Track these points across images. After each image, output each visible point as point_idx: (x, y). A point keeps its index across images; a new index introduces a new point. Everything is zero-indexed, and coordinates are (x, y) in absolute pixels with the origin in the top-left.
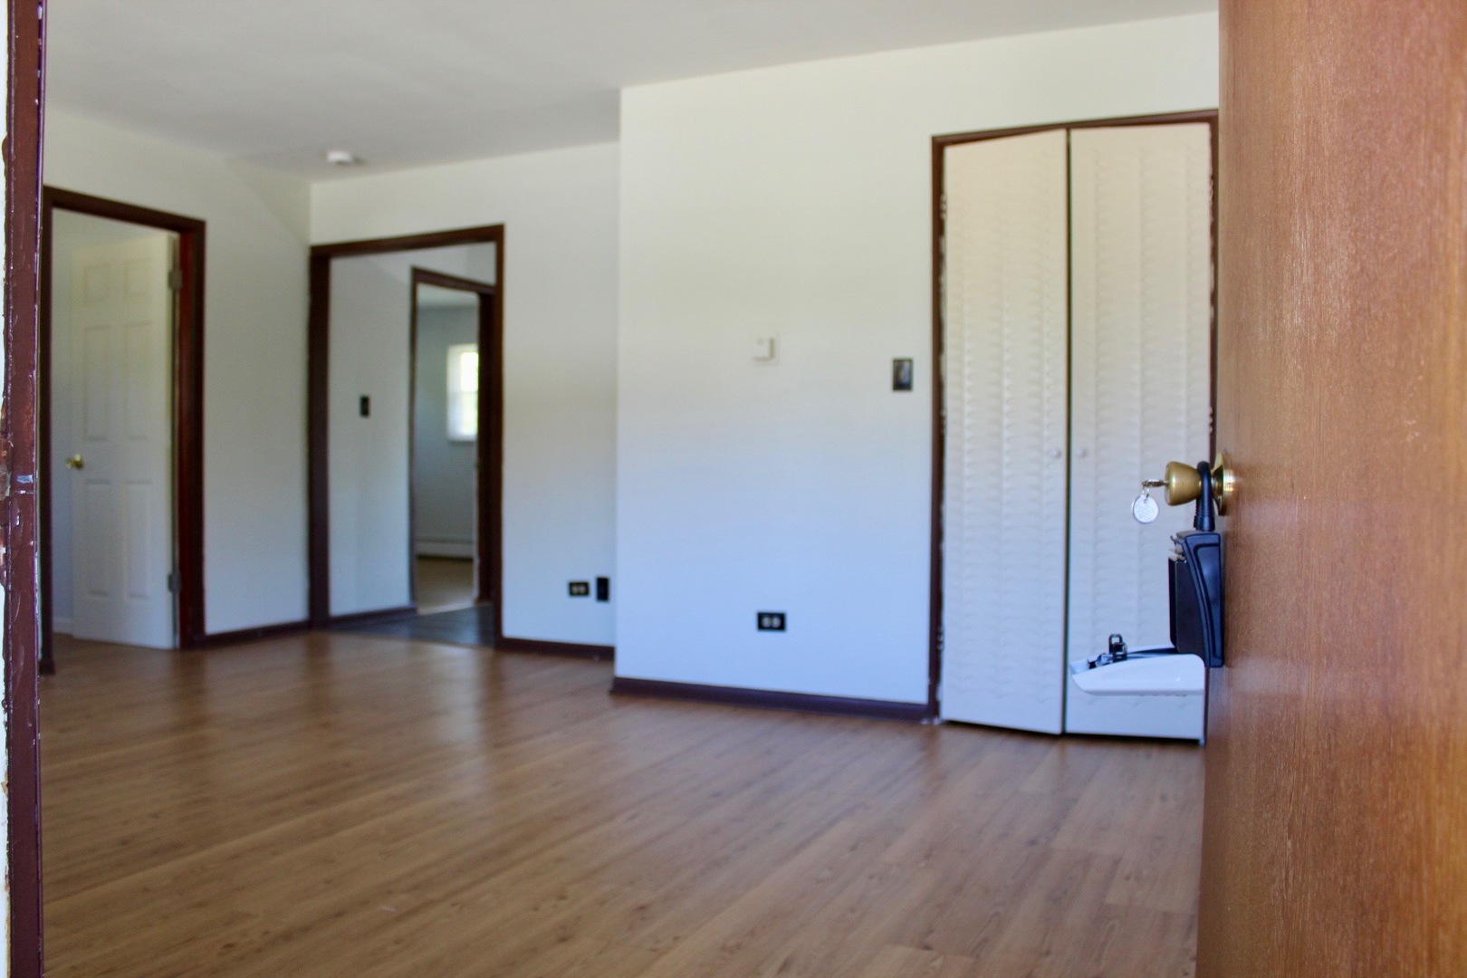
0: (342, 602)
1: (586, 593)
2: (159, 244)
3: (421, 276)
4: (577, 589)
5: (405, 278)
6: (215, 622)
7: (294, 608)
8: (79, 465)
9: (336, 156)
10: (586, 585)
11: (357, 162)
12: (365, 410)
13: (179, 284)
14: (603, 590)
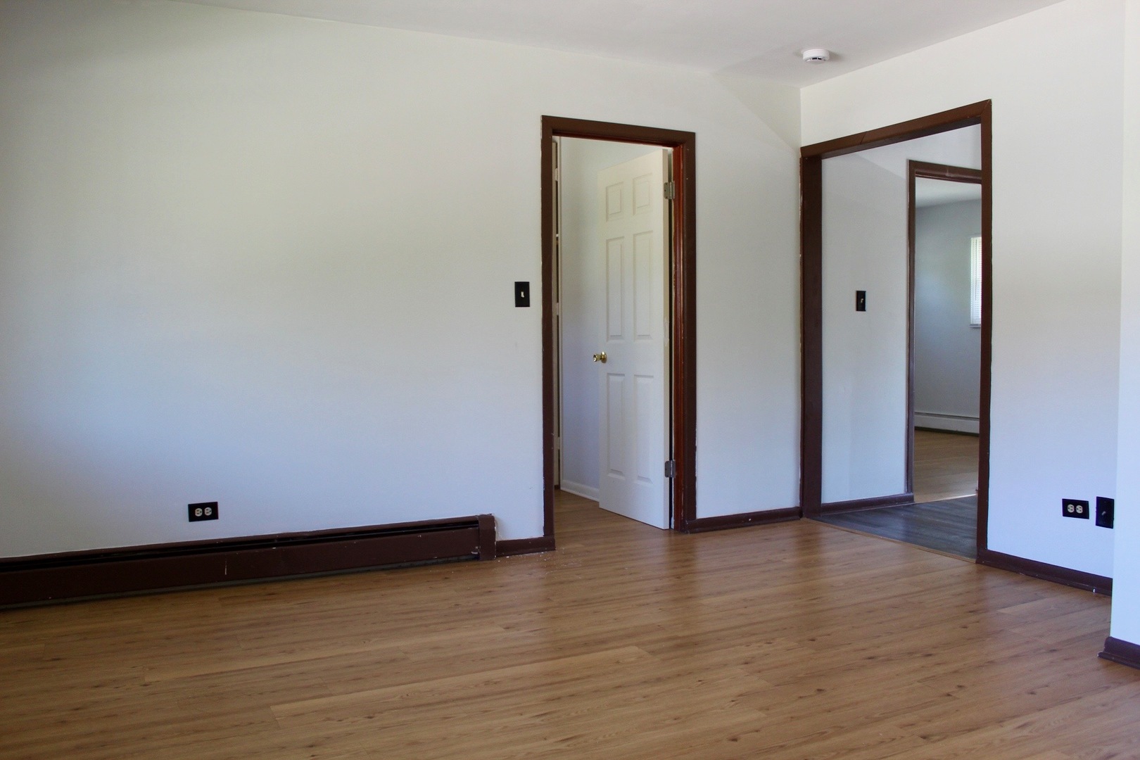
0: (834, 491)
1: (1085, 515)
2: (655, 159)
3: (918, 169)
4: (1074, 508)
5: (902, 172)
6: (705, 509)
7: (786, 496)
8: (603, 359)
9: (809, 54)
10: (1085, 505)
11: (833, 57)
12: (861, 306)
13: (672, 194)
14: (1105, 512)
